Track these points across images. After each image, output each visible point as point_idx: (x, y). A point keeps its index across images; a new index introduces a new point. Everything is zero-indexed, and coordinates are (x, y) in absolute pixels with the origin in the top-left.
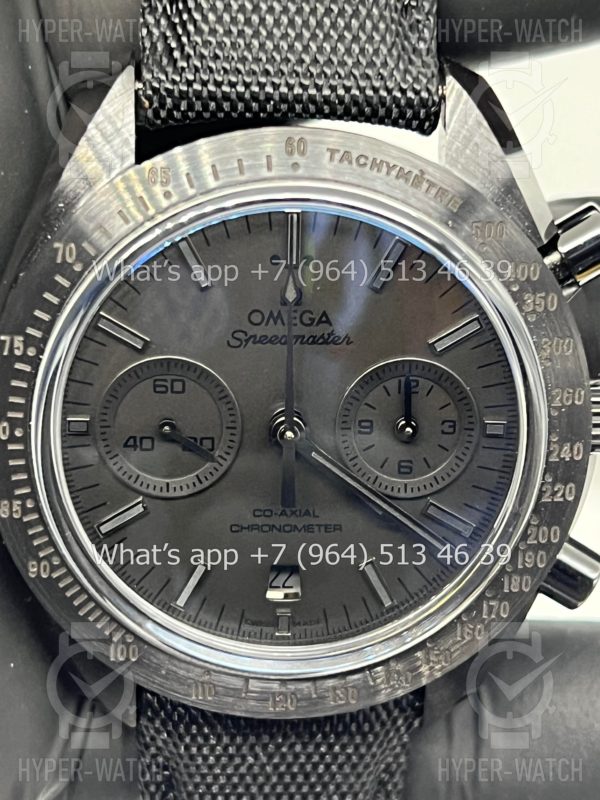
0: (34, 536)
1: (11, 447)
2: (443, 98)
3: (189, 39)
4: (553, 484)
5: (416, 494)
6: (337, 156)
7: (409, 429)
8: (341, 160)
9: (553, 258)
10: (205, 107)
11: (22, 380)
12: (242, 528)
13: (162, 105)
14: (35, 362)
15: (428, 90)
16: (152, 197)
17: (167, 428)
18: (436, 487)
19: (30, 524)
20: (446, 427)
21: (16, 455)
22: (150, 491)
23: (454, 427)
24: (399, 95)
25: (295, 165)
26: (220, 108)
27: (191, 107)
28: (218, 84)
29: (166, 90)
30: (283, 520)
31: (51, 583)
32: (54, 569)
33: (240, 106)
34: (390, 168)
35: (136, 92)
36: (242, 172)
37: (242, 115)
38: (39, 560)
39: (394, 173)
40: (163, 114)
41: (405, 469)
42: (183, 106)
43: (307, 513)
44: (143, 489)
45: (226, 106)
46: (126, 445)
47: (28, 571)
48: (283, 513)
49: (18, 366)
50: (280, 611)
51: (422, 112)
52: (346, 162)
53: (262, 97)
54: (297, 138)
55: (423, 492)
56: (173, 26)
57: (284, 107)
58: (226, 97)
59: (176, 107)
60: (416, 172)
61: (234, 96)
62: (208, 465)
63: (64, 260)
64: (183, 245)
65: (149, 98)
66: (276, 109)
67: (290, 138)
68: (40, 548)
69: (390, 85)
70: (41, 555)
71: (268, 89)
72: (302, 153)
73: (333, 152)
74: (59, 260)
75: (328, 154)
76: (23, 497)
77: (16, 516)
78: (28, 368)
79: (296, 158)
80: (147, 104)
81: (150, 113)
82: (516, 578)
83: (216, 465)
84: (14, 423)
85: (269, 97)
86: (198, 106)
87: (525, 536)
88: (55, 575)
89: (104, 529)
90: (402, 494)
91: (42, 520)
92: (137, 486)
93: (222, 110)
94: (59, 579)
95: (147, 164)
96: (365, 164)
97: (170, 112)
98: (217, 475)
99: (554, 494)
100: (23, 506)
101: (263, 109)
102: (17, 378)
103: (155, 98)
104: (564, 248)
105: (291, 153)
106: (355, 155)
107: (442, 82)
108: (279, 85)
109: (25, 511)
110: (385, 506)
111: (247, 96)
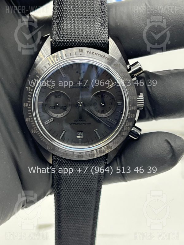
0: (33, 125)
1: (28, 108)
2: (109, 41)
3: (61, 31)
4: (130, 114)
5: (105, 117)
6: (89, 52)
7: (103, 104)
8: (89, 53)
9: (130, 72)
10: (64, 44)
11: (30, 95)
12: (72, 124)
13: (56, 44)
14: (33, 92)
15: (106, 40)
16: (54, 60)
17: (57, 104)
18: (109, 115)
19: (32, 123)
20: (110, 104)
21: (29, 109)
22: (54, 117)
23: (112, 104)
24: (101, 41)
25: (81, 54)
26: (67, 44)
27: (61, 44)
28: (66, 40)
29: (57, 41)
30: (80, 122)
31: (36, 134)
32: (36, 131)
33: (71, 44)
34: (98, 55)
35: (51, 41)
36: (71, 56)
37: (71, 45)
38: (34, 129)
39: (99, 55)
40: (56, 45)
41: (103, 112)
42: (60, 44)
43: (84, 121)
44: (53, 116)
45: (68, 44)
46: (50, 108)
47: (31, 131)
48: (80, 121)
49: (30, 93)
50: (79, 140)
51: (105, 44)
52: (90, 54)
53: (75, 42)
54: (81, 49)
55: (106, 117)
56: (58, 29)
57: (79, 44)
58: (68, 42)
59: (59, 44)
60: (103, 55)
61: (69, 42)
62: (65, 111)
63: (38, 73)
64: (60, 70)
65: (54, 42)
66: (77, 45)
67: (80, 49)
68: (34, 127)
69: (99, 39)
70: (34, 128)
71: (76, 41)
72: (82, 52)
73: (88, 52)
74: (37, 73)
75: (87, 52)
76: (30, 117)
77: (29, 121)
78: (31, 93)
79: (81, 53)
80: (53, 43)
81: (54, 45)
82: (124, 133)
83: (67, 111)
84: (29, 103)
85: (76, 42)
86: (63, 44)
87: (125, 124)
88: (37, 132)
89: (46, 124)
90: (102, 117)
91: (34, 122)
92: (52, 116)
93: (67, 45)
94: (37, 133)
95: (53, 55)
96: (94, 54)
97: (57, 45)
98: (67, 113)
99: (131, 116)
100: (31, 119)
101: (75, 44)
102: (29, 95)
103: (55, 43)
104: (132, 70)
105: (80, 52)
106: (92, 52)
107: (109, 39)
108: (78, 40)
109: (31, 120)
110: (99, 119)
111: (72, 42)
